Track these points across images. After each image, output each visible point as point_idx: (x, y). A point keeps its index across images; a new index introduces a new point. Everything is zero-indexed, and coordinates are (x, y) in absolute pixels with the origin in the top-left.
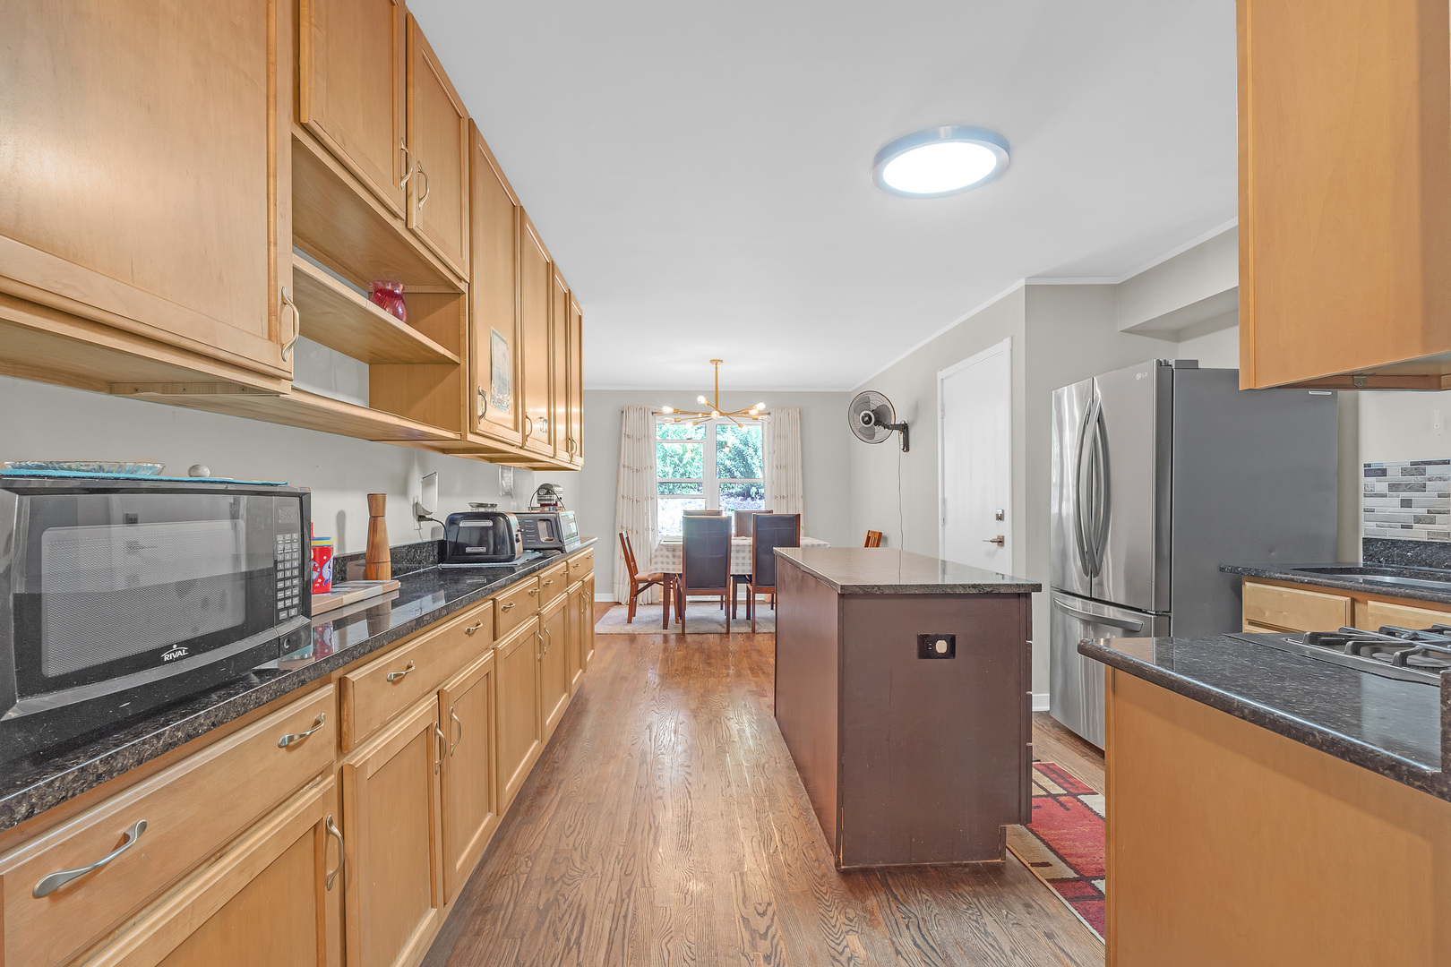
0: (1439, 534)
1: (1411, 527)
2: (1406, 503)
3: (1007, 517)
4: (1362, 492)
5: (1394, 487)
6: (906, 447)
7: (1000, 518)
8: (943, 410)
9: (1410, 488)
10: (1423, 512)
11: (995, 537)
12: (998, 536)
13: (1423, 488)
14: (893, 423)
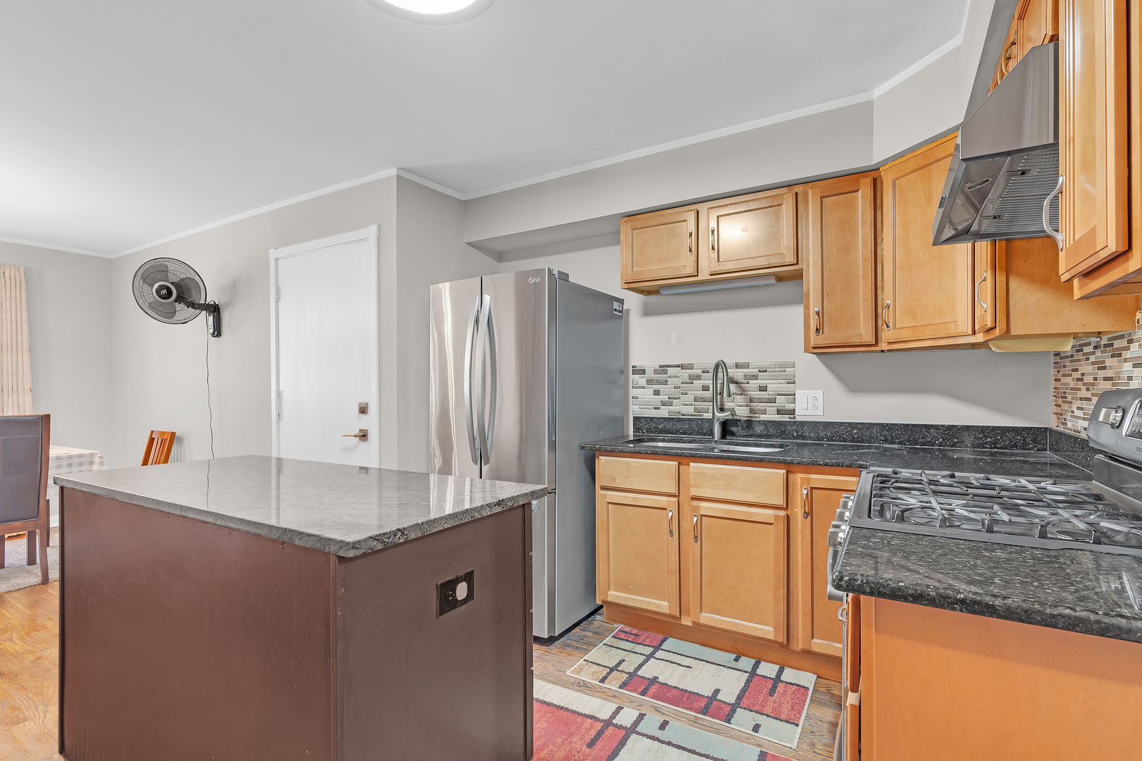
0: (675, 412)
1: (659, 408)
2: (657, 393)
3: (373, 409)
4: (631, 385)
5: (650, 382)
6: (217, 332)
7: (363, 410)
8: (278, 293)
9: (659, 383)
10: (665, 398)
11: (356, 432)
12: (361, 431)
13: (666, 383)
14: (202, 301)
